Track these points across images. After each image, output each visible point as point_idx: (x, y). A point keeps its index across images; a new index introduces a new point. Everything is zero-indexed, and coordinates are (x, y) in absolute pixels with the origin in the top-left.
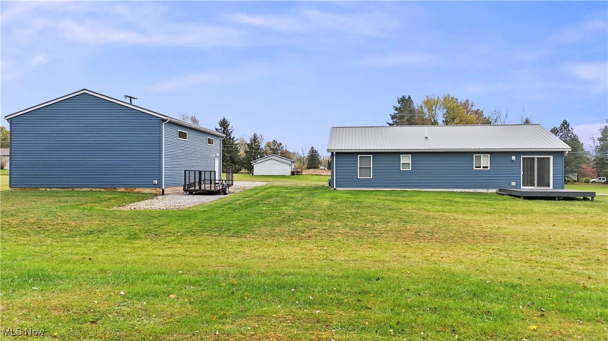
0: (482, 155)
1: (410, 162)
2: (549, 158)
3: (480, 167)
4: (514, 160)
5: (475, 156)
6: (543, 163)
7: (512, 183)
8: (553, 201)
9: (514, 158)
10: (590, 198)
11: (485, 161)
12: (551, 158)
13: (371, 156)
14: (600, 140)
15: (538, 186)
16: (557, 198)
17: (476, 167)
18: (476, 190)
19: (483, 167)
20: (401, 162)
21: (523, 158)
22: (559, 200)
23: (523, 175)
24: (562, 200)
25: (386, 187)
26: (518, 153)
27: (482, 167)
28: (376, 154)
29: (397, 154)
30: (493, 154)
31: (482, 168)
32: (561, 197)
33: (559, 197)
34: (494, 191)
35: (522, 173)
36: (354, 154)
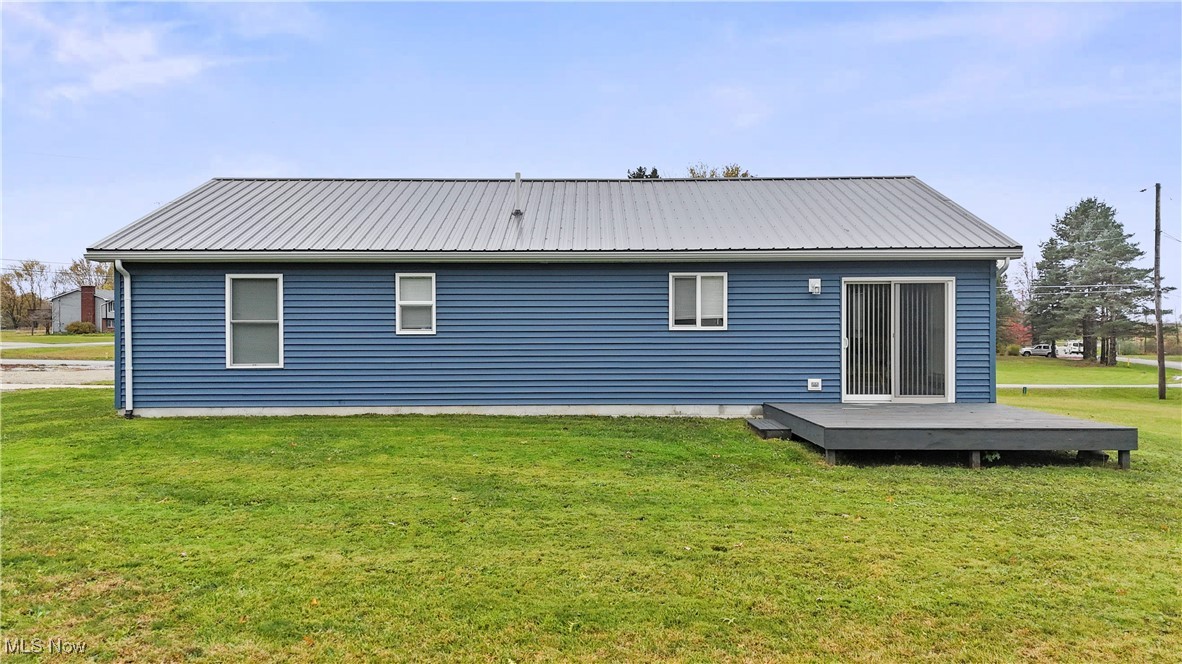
0: (699, 275)
1: (433, 302)
2: (942, 285)
3: (693, 322)
4: (817, 291)
5: (676, 279)
6: (922, 306)
7: (810, 381)
8: (958, 472)
9: (815, 284)
10: (1113, 455)
11: (711, 299)
12: (950, 283)
13: (280, 277)
14: (1040, 267)
15: (903, 392)
16: (976, 458)
17: (677, 322)
18: (678, 408)
19: (705, 322)
20: (399, 303)
21: (850, 287)
22: (985, 464)
23: (850, 350)
24: (996, 463)
25: (341, 403)
26: (831, 267)
27: (699, 322)
28: (298, 269)
29: (381, 269)
30: (741, 269)
31: (698, 327)
32: (991, 452)
33: (983, 453)
34: (744, 411)
35: (845, 343)
36: (211, 269)
